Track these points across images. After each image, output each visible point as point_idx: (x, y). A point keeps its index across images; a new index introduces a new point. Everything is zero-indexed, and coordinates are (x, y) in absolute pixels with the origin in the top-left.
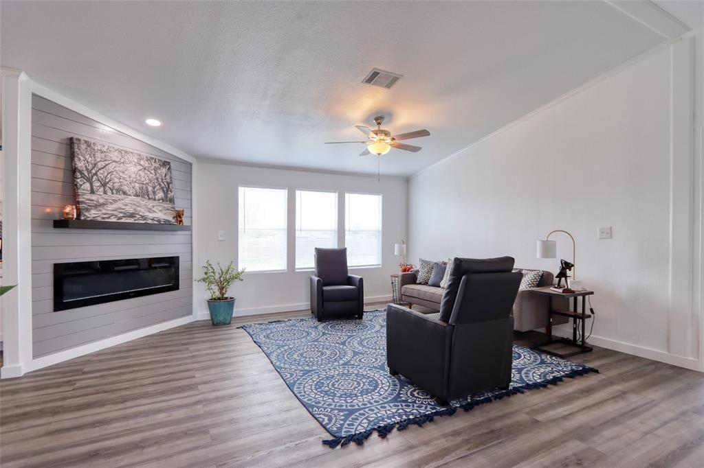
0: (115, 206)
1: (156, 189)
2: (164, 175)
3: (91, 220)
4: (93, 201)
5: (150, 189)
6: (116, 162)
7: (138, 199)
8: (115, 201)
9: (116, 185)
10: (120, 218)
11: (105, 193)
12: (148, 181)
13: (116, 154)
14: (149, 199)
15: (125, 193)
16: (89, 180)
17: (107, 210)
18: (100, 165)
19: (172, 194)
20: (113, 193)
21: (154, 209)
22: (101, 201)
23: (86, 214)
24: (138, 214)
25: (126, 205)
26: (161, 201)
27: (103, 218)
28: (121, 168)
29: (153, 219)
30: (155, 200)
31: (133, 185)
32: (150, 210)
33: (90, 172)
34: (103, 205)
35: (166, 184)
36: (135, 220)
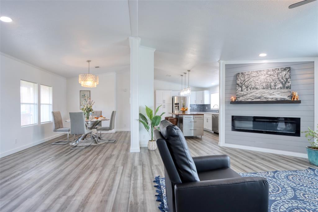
0: (251, 95)
1: (276, 84)
2: (284, 75)
3: (240, 101)
4: (241, 94)
5: (272, 84)
6: (254, 77)
7: (264, 90)
8: (251, 93)
9: (253, 87)
10: (253, 100)
11: (247, 90)
12: (271, 81)
13: (255, 73)
14: (271, 89)
15: (257, 89)
16: (241, 87)
17: (247, 97)
18: (246, 80)
19: (289, 84)
20: (251, 90)
21: (274, 94)
22: (245, 94)
23: (238, 99)
24: (263, 97)
25: (257, 94)
26: (280, 89)
27: (245, 100)
28: (257, 78)
29: (272, 99)
30: (275, 89)
31: (262, 84)
32: (271, 94)
33: (242, 84)
34: (246, 95)
35: (285, 79)
36: (261, 100)
